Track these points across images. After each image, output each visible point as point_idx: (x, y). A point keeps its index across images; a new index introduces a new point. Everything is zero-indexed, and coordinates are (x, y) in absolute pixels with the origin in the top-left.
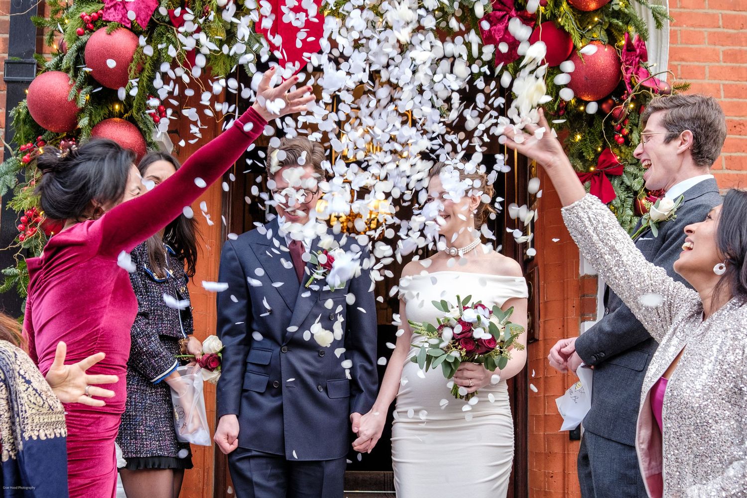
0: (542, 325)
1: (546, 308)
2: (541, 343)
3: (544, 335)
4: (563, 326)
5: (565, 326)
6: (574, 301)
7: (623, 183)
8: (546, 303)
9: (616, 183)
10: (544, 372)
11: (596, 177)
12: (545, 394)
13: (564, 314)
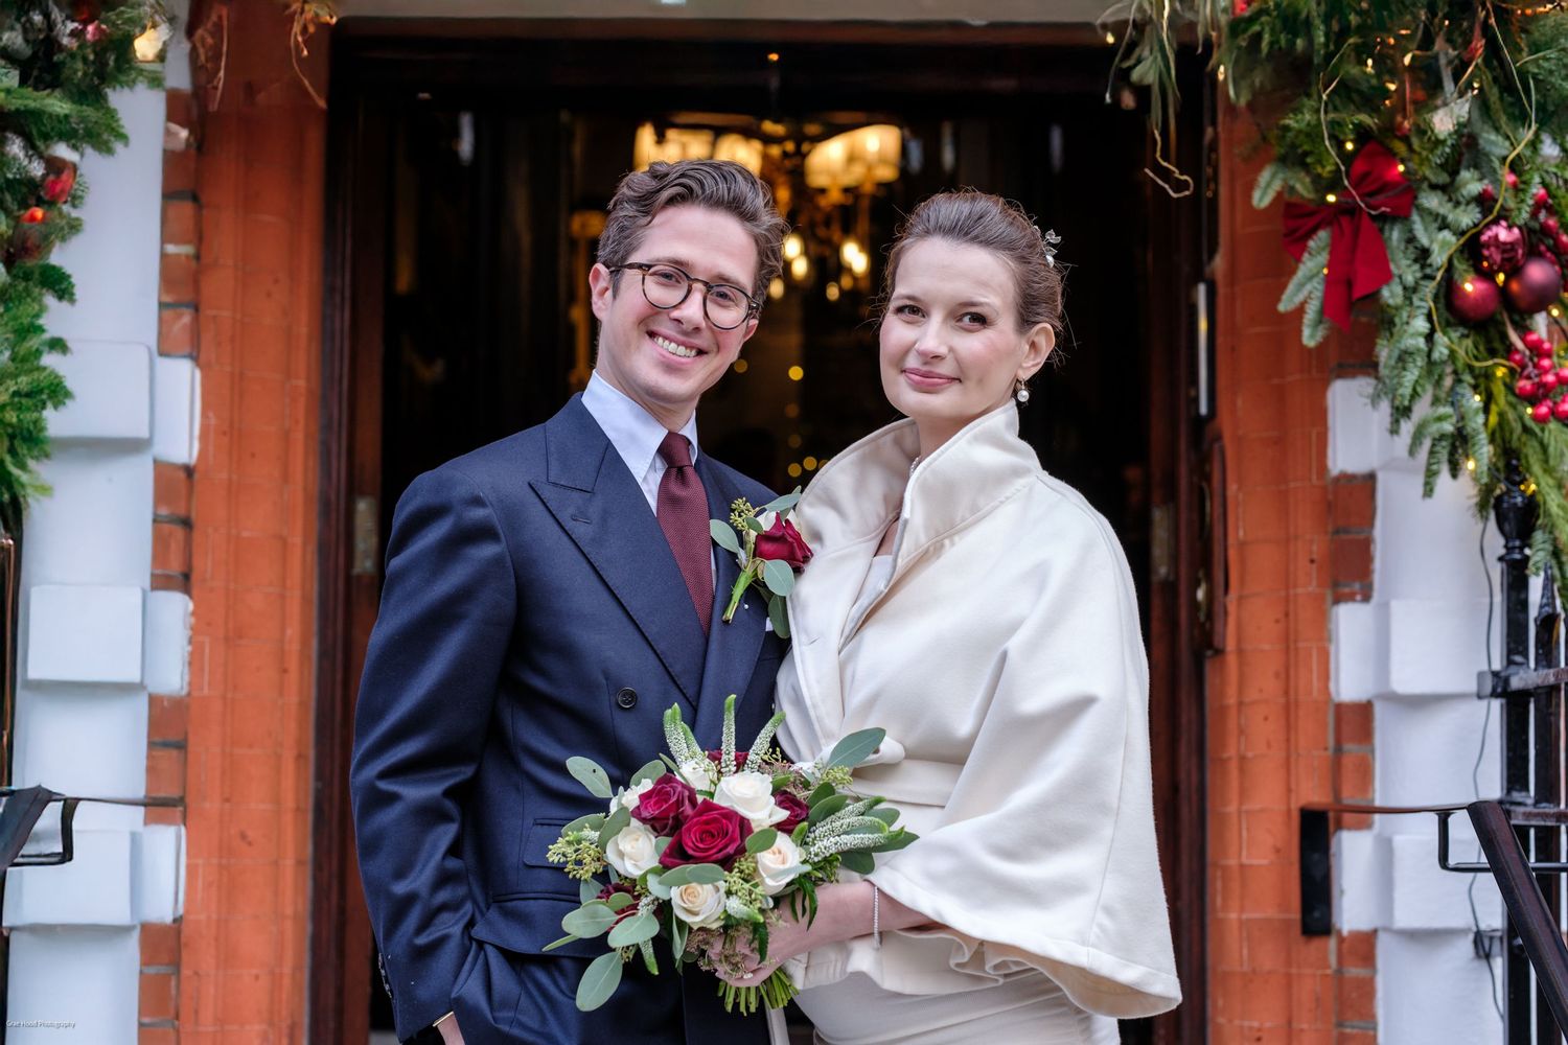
0: (1232, 608)
1: (1242, 561)
2: (1231, 660)
3: (1239, 640)
4: (1287, 615)
5: (1291, 616)
6: (1312, 543)
7: (1411, 240)
8: (1242, 545)
9: (1395, 235)
10: (1239, 742)
11: (1345, 221)
12: (1241, 803)
13: (1287, 581)
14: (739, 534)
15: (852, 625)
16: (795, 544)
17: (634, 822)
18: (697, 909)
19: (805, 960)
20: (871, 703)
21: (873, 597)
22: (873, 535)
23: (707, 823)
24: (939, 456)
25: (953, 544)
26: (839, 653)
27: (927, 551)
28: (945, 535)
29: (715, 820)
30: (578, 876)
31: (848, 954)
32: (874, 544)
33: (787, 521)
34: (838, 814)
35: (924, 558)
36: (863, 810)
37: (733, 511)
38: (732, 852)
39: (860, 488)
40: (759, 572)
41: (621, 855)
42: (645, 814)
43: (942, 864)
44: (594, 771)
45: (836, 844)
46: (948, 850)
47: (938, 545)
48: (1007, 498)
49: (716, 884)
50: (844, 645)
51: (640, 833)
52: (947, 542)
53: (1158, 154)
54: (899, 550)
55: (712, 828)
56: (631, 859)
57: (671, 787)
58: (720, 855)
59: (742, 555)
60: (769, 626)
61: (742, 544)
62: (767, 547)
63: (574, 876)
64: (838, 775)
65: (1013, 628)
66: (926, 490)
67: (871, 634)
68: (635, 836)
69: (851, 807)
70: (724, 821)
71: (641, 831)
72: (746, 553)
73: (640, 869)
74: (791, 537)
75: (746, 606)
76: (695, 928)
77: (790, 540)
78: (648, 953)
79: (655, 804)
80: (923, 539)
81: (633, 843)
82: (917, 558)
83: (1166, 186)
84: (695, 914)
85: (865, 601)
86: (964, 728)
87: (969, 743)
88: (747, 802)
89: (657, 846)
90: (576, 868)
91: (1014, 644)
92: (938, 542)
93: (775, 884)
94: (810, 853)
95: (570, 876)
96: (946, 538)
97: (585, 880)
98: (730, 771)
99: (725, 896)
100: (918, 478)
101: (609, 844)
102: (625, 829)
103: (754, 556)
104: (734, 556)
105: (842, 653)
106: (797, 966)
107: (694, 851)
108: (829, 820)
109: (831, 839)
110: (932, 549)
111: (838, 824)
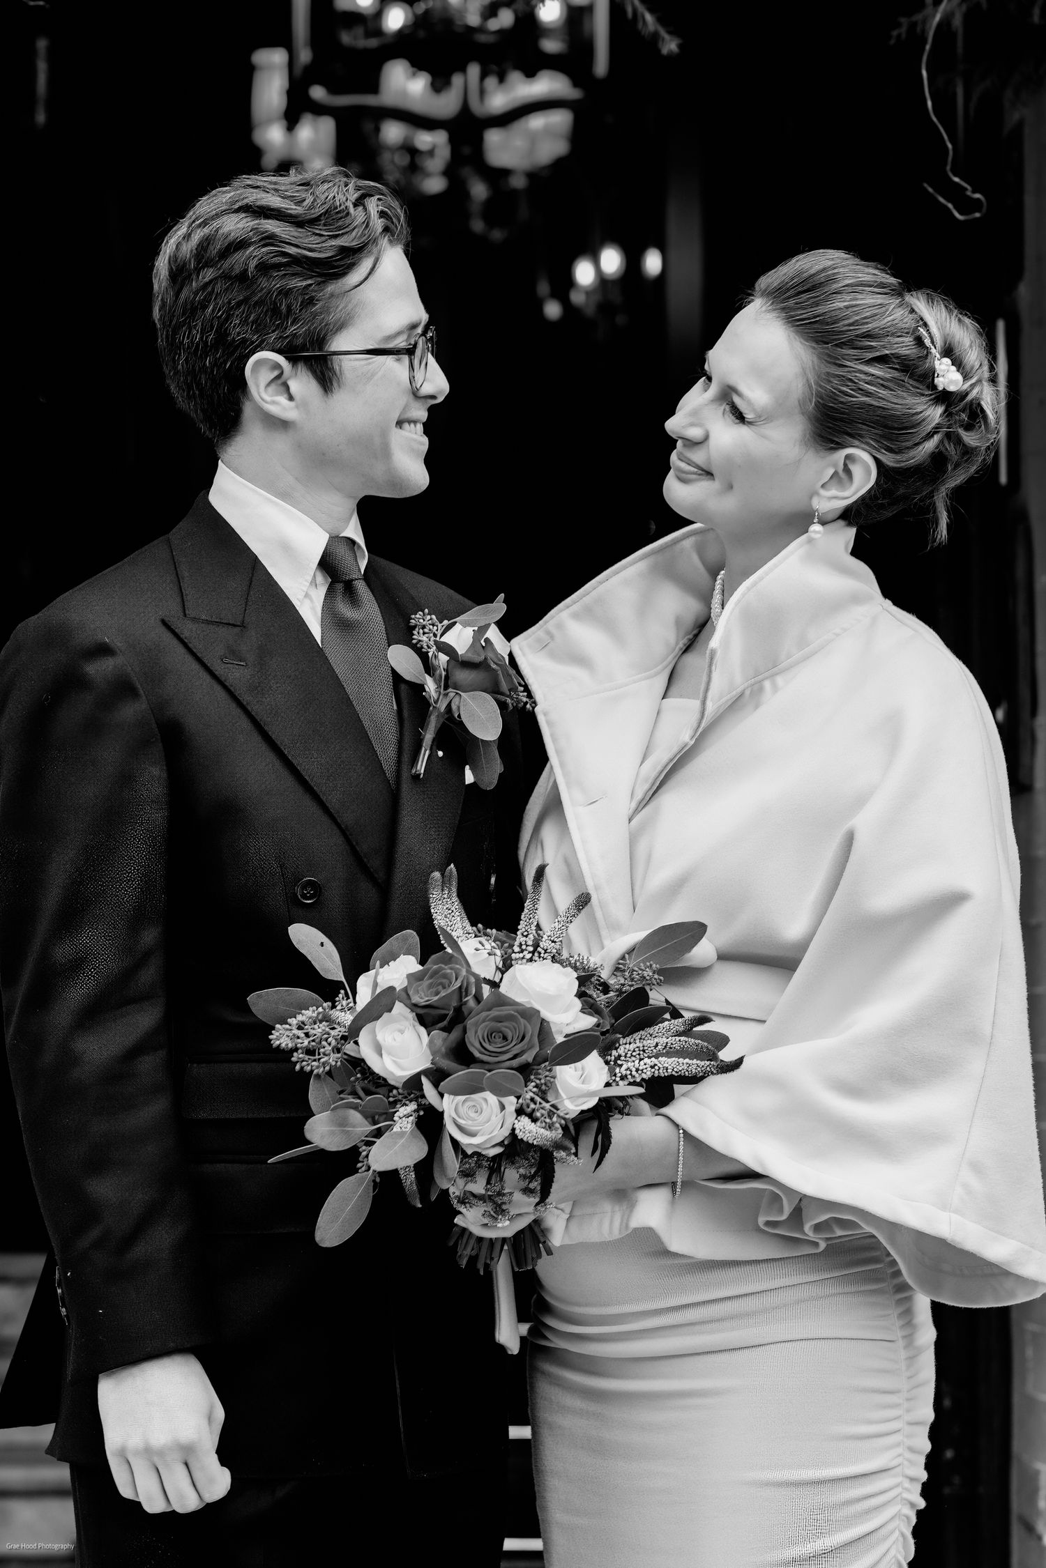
14: (424, 657)
15: (647, 786)
16: (500, 672)
17: (399, 1008)
18: (474, 1129)
19: (568, 1210)
20: (675, 888)
21: (675, 750)
22: (660, 667)
23: (498, 1020)
24: (767, 574)
25: (775, 689)
26: (630, 820)
27: (742, 695)
28: (767, 674)
29: (510, 1018)
30: (308, 1069)
31: (632, 1205)
32: (662, 681)
33: (487, 640)
34: (651, 1030)
35: (736, 705)
36: (682, 1029)
37: (414, 627)
38: (530, 1060)
39: (644, 607)
40: (454, 707)
41: (379, 1050)
42: (416, 999)
43: (764, 1100)
44: (322, 944)
45: (652, 1067)
46: (773, 1082)
47: (756, 687)
48: (845, 630)
49: (503, 1100)
50: (637, 811)
51: (407, 1023)
52: (767, 684)
53: (948, 168)
54: (707, 690)
55: (506, 1028)
56: (389, 1054)
57: (451, 969)
58: (515, 1063)
59: (430, 685)
60: (469, 778)
61: (429, 668)
62: (462, 676)
63: (302, 1068)
64: (645, 974)
65: (860, 801)
66: (749, 618)
67: (670, 800)
68: (397, 1026)
69: (667, 1023)
70: (522, 1020)
71: (406, 1018)
72: (435, 681)
73: (403, 1069)
74: (496, 664)
75: (440, 754)
76: (469, 1152)
77: (494, 666)
78: (409, 1180)
79: (430, 986)
80: (738, 679)
81: (397, 1035)
82: (729, 703)
83: (950, 206)
84: (472, 1135)
85: (662, 755)
86: (792, 929)
87: (803, 946)
88: (549, 999)
89: (431, 1044)
90: (307, 1057)
91: (864, 823)
92: (756, 683)
93: (572, 1107)
94: (615, 1075)
95: (298, 1067)
96: (767, 678)
97: (318, 1076)
98: (523, 958)
99: (515, 1115)
100: (739, 601)
101: (362, 1033)
102: (386, 1015)
103: (446, 687)
104: (420, 688)
105: (632, 823)
106: (558, 1216)
107: (481, 1053)
108: (637, 1036)
109: (646, 1060)
110: (748, 692)
111: (652, 1042)
